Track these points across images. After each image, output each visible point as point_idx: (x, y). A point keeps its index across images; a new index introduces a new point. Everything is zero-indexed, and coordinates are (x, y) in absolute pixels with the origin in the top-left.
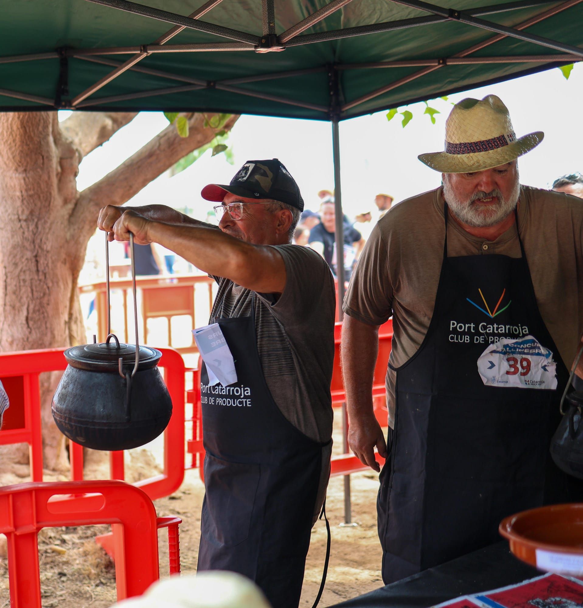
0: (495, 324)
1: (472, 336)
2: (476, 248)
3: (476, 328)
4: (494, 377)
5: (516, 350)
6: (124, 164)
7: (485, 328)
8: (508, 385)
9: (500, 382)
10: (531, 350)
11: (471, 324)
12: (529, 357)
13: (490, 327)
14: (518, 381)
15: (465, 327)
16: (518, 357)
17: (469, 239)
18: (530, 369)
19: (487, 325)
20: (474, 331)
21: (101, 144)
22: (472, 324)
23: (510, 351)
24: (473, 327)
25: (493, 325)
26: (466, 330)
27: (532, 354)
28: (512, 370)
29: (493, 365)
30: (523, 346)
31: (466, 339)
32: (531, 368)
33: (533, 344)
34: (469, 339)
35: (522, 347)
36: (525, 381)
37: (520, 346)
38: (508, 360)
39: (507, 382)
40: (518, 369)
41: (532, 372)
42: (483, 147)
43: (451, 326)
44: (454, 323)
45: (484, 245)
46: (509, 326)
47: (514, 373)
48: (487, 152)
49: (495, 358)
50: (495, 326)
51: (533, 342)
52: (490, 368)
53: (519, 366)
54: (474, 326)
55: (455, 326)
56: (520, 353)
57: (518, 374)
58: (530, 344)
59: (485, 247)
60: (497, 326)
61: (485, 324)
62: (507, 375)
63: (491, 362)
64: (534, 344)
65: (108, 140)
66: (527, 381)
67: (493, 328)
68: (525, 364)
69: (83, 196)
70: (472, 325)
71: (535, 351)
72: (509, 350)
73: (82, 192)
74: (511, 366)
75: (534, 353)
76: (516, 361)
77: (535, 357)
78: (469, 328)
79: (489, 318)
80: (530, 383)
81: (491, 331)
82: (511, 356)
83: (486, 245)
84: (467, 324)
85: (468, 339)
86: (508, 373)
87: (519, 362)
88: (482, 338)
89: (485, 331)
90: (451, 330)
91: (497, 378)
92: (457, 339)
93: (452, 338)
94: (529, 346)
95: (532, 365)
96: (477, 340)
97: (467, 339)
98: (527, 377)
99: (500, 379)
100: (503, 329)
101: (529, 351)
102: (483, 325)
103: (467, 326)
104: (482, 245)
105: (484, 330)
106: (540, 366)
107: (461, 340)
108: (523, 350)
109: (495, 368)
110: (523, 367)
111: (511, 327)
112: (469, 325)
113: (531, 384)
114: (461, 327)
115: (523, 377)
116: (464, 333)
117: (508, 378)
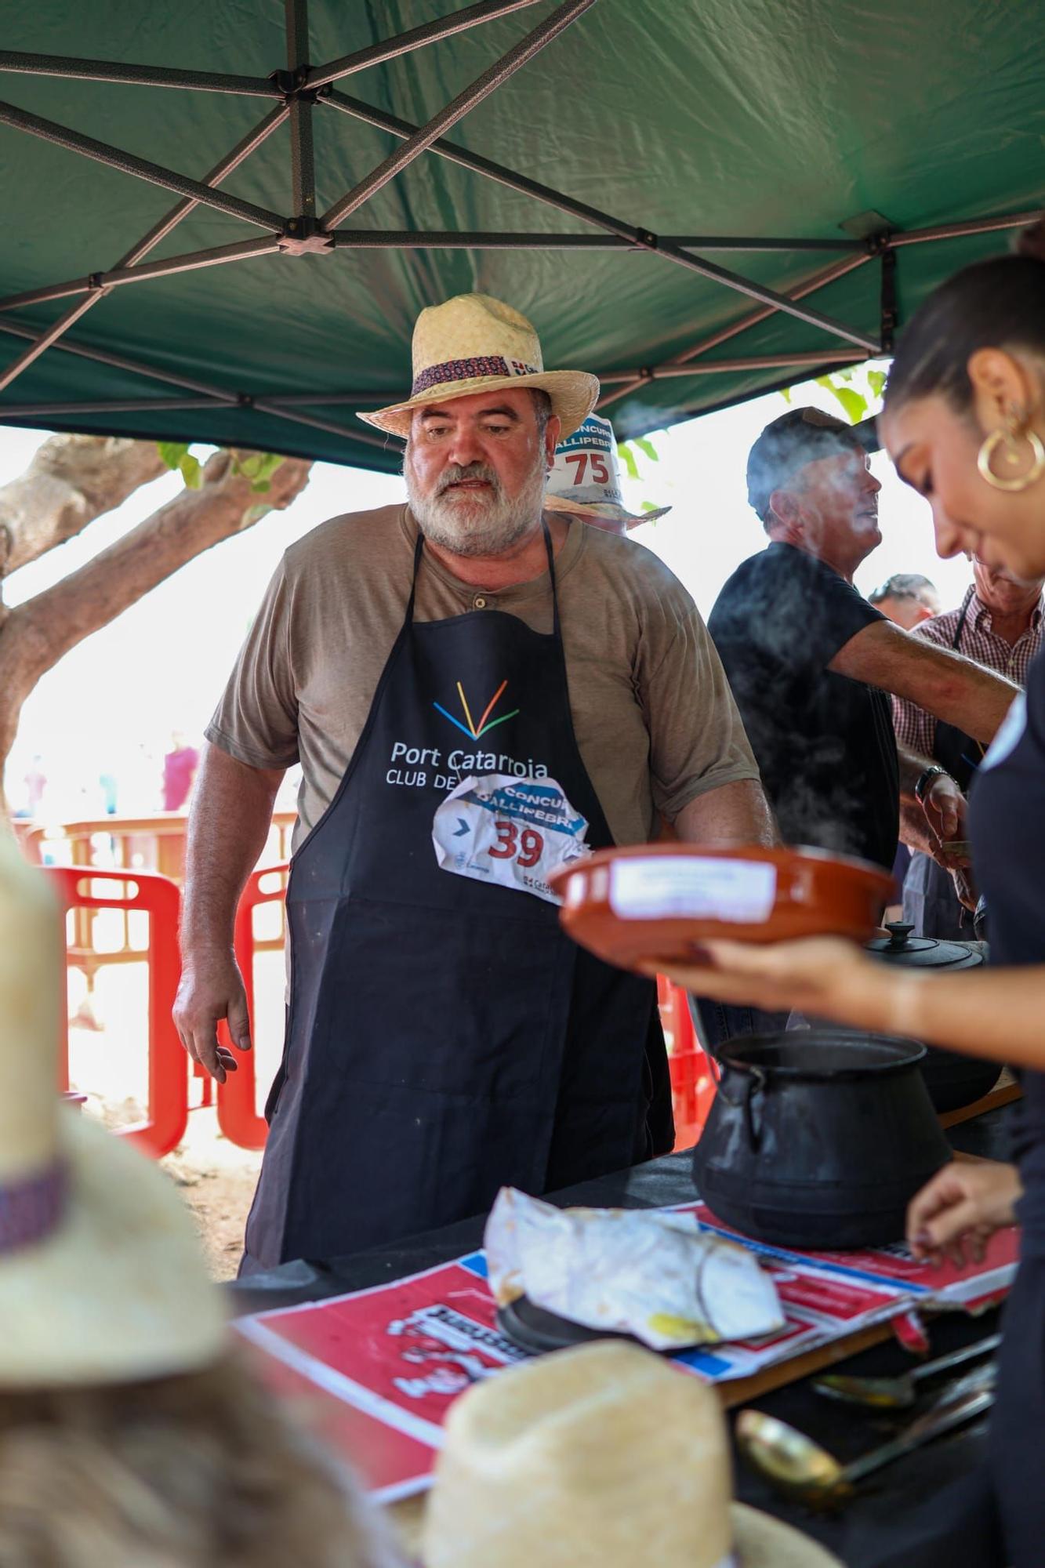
0: (480, 752)
1: (432, 772)
2: (464, 604)
3: (442, 760)
4: (462, 855)
5: (518, 807)
6: (95, 559)
7: (459, 760)
8: (487, 879)
9: (473, 867)
10: (548, 815)
11: (433, 750)
12: (542, 831)
13: (469, 759)
14: (510, 872)
15: (420, 755)
16: (520, 824)
17: (451, 587)
18: (538, 858)
19: (465, 754)
20: (437, 765)
21: (63, 541)
22: (436, 750)
23: (506, 808)
24: (438, 757)
25: (475, 754)
26: (422, 762)
27: (550, 826)
28: (503, 848)
29: (465, 829)
30: (533, 799)
31: (419, 779)
32: (542, 856)
33: (553, 800)
34: (426, 779)
35: (532, 802)
36: (526, 878)
37: (528, 797)
38: (499, 826)
39: (487, 871)
40: (514, 848)
41: (542, 866)
42: (456, 372)
43: (395, 753)
44: (399, 749)
45: (478, 598)
46: (506, 757)
47: (505, 855)
48: (463, 381)
49: (472, 814)
50: (480, 756)
51: (555, 795)
52: (459, 834)
53: (517, 842)
54: (439, 755)
55: (402, 753)
56: (525, 817)
57: (512, 858)
58: (549, 800)
59: (480, 603)
60: (483, 756)
61: (462, 753)
62: (488, 856)
63: (463, 822)
64: (556, 803)
65: (78, 533)
66: (529, 878)
67: (476, 760)
68: (531, 842)
69: (14, 615)
70: (436, 753)
71: (557, 819)
72: (505, 804)
73: (15, 608)
74: (501, 838)
75: (552, 823)
76: (512, 829)
77: (554, 834)
78: (429, 757)
79: (470, 739)
80: (534, 886)
81: (471, 767)
82: (505, 819)
83: (481, 598)
84: (427, 749)
85: (423, 779)
86: (493, 852)
87: (519, 836)
88: (452, 780)
89: (459, 767)
90: (393, 759)
91: (467, 857)
92: (402, 779)
93: (393, 776)
94: (545, 802)
95: (546, 848)
96: (440, 782)
97: (421, 779)
98: (530, 872)
99: (474, 862)
100: (493, 761)
101: (545, 816)
102: (457, 756)
103: (425, 752)
104: (473, 598)
105: (457, 765)
106: (561, 856)
107: (410, 780)
108: (531, 812)
109: (470, 836)
110: (525, 849)
111: (511, 761)
112: (429, 751)
113: (536, 888)
114: (413, 756)
115: (521, 868)
116: (417, 767)
117: (491, 863)
